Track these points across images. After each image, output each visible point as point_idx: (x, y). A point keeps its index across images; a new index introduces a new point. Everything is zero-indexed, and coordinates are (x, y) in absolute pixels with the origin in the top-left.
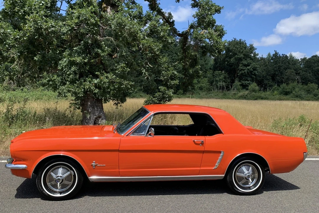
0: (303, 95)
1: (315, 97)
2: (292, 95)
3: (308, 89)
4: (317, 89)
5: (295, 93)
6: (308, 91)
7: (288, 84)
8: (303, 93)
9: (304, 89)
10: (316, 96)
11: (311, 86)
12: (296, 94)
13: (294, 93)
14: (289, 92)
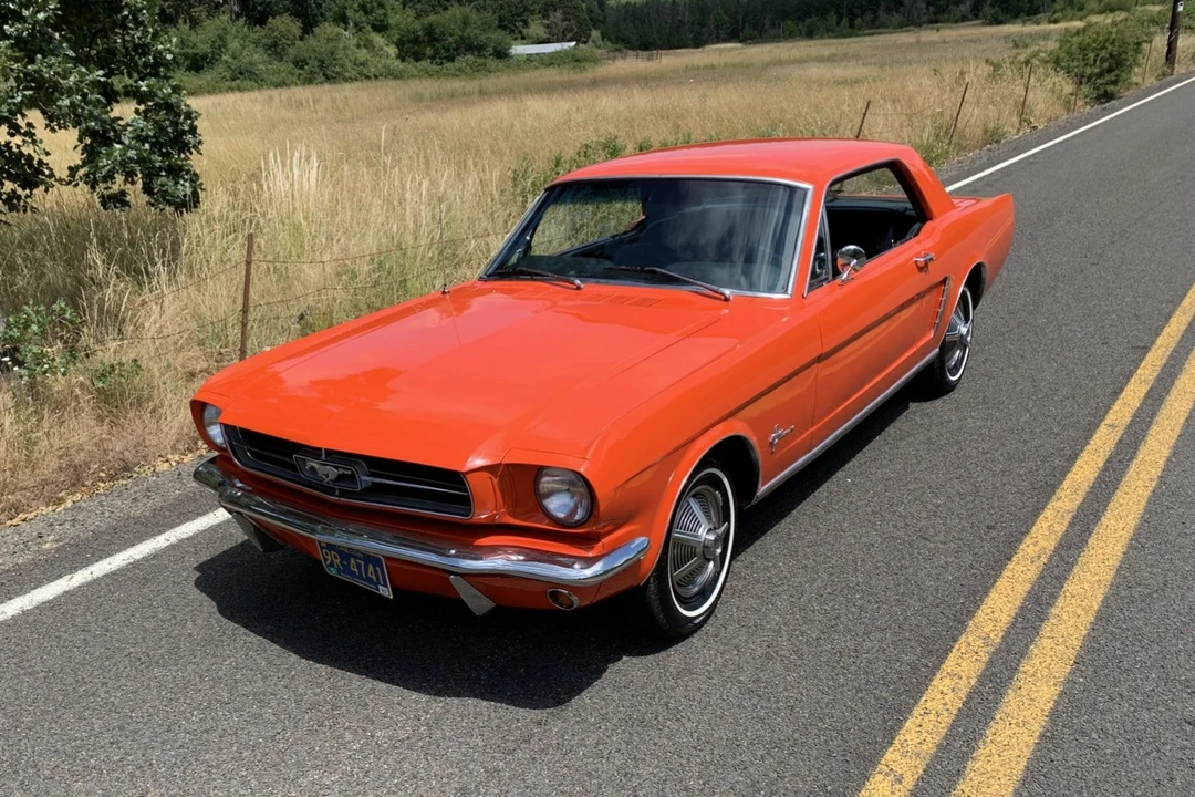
0: (261, 66)
1: (301, 72)
2: (220, 68)
3: (269, 41)
4: (301, 39)
5: (230, 60)
6: (275, 49)
7: (195, 23)
8: (258, 57)
9: (256, 43)
10: (302, 68)
11: (283, 28)
12: (235, 64)
13: (226, 62)
14: (204, 57)
